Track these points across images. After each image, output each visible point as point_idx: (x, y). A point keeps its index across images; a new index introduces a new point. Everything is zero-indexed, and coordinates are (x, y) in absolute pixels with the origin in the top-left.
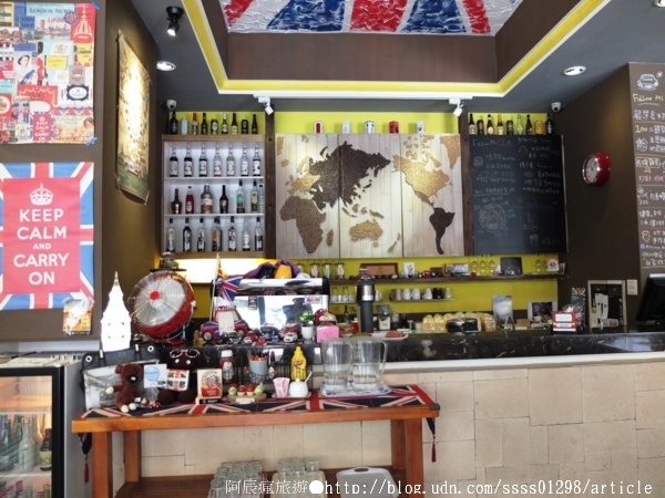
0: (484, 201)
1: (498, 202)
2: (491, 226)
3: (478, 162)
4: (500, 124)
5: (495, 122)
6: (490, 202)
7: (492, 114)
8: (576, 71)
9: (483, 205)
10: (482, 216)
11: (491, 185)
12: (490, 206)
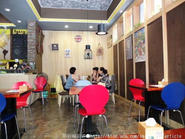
0: (15, 48)
1: (18, 48)
2: (17, 54)
3: (14, 40)
4: (22, 32)
5: (20, 32)
6: (17, 48)
7: (20, 30)
8: (19, 22)
9: (15, 49)
10: (15, 51)
11: (17, 45)
12: (17, 49)
